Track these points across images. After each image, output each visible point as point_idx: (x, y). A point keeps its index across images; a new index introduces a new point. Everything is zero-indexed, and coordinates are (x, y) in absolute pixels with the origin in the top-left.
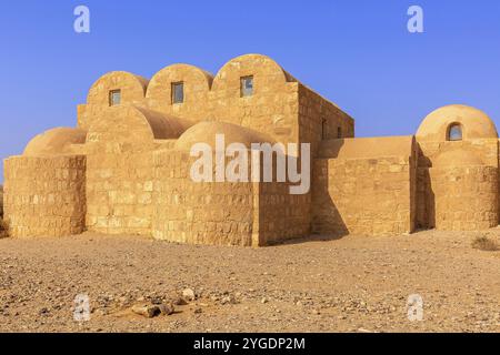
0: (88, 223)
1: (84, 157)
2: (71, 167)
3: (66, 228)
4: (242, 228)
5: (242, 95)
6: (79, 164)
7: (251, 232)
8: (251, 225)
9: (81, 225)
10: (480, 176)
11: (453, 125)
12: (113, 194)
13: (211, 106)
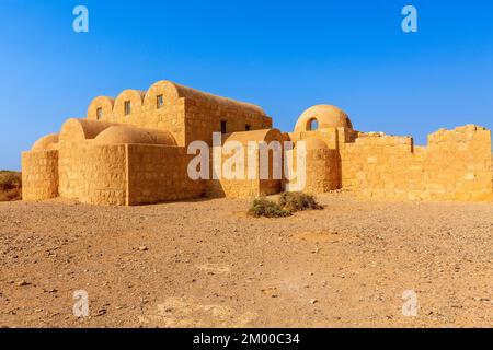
0: (60, 191)
1: (57, 151)
2: (48, 158)
3: (46, 195)
4: (117, 194)
5: (158, 108)
6: (53, 156)
7: (124, 196)
8: (124, 192)
9: (56, 193)
10: (315, 156)
11: (312, 119)
12: (69, 173)
13: (142, 115)
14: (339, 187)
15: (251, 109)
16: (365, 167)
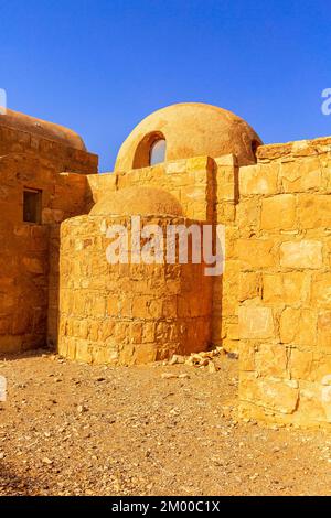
14: (211, 342)
15: (42, 131)
16: (272, 283)
